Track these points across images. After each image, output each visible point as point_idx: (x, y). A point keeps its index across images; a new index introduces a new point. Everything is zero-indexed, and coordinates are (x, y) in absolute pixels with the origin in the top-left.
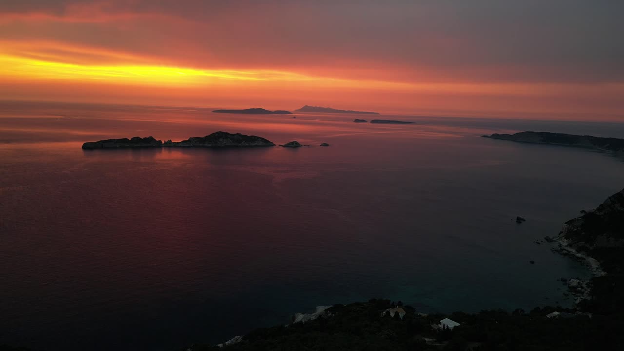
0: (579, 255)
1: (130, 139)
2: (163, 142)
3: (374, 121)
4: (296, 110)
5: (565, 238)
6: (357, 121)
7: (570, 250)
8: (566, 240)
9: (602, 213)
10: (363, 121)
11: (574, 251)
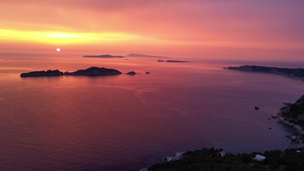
0: (291, 124)
1: (46, 71)
2: (64, 73)
3: (168, 61)
4: (126, 56)
5: (282, 116)
6: (159, 61)
7: (286, 122)
8: (282, 117)
9: (299, 104)
10: (162, 61)
11: (288, 122)
